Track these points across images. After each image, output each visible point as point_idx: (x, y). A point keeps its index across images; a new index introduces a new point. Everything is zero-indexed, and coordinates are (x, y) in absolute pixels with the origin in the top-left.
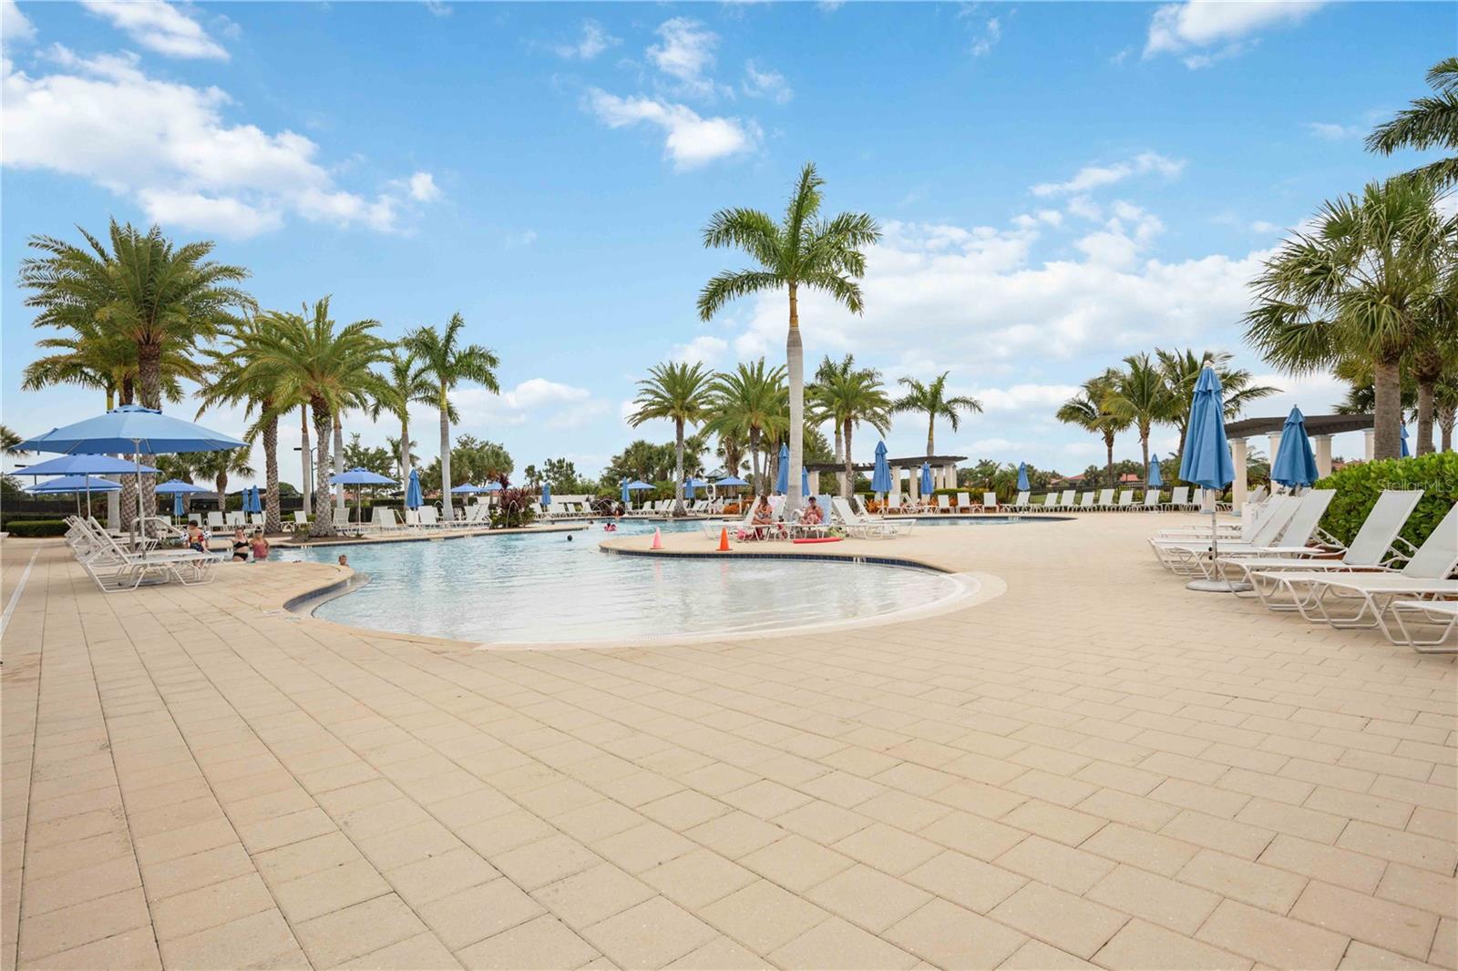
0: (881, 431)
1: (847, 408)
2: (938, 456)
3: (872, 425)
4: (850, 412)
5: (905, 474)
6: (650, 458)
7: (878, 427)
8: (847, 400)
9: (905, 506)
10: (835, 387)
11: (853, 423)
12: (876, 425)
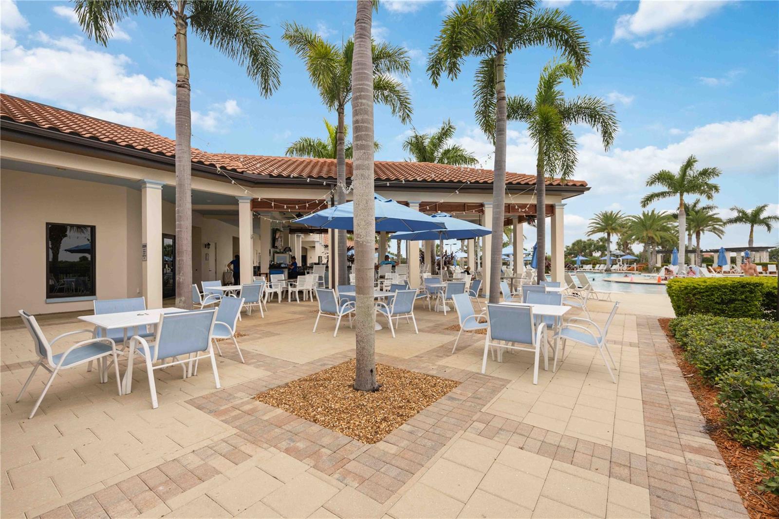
0: (719, 236)
1: (698, 226)
2: (755, 246)
3: (713, 233)
4: (699, 228)
5: (734, 254)
6: (584, 247)
7: (717, 234)
8: (698, 222)
9: (733, 270)
10: (691, 217)
11: (701, 232)
12: (715, 233)
